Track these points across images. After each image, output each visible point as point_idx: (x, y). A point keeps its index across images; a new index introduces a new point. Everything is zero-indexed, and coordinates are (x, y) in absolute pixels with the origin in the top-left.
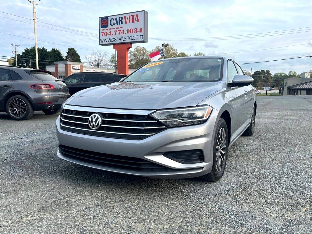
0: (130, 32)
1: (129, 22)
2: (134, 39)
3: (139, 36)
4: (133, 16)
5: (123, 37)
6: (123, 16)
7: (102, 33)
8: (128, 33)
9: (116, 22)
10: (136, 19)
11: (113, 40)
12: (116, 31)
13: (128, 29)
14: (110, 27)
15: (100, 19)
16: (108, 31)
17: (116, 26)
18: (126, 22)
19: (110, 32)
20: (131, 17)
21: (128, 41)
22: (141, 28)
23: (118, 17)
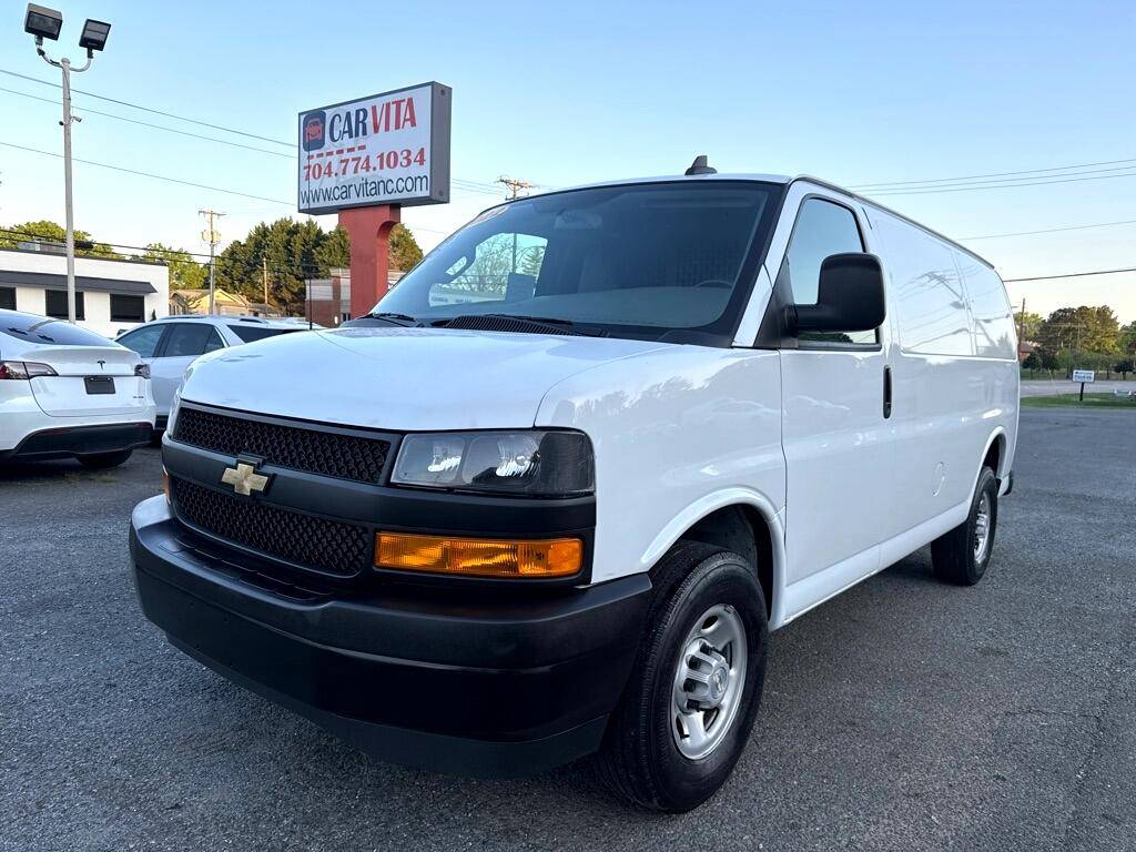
0: (389, 165)
1: (387, 129)
2: (400, 189)
3: (416, 179)
4: (398, 103)
5: (366, 183)
6: (367, 105)
7: (305, 168)
8: (382, 167)
9: (346, 129)
10: (408, 116)
11: (337, 193)
12: (347, 161)
13: (383, 154)
14: (329, 145)
15: (303, 117)
16: (324, 162)
17: (347, 142)
18: (376, 129)
20: (393, 107)
21: (382, 197)
22: (423, 149)
23: (352, 109)
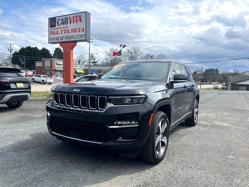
0: (74, 32)
1: (74, 22)
2: (77, 38)
3: (82, 35)
4: (77, 17)
5: (68, 36)
6: (68, 17)
7: (50, 32)
8: (72, 32)
9: (62, 22)
10: (79, 20)
11: (60, 38)
12: (62, 30)
13: (72, 29)
14: (57, 26)
15: (50, 19)
16: (56, 31)
17: (62, 26)
18: (71, 23)
19: (57, 31)
20: (75, 18)
21: (72, 40)
22: (83, 28)
23: (64, 17)
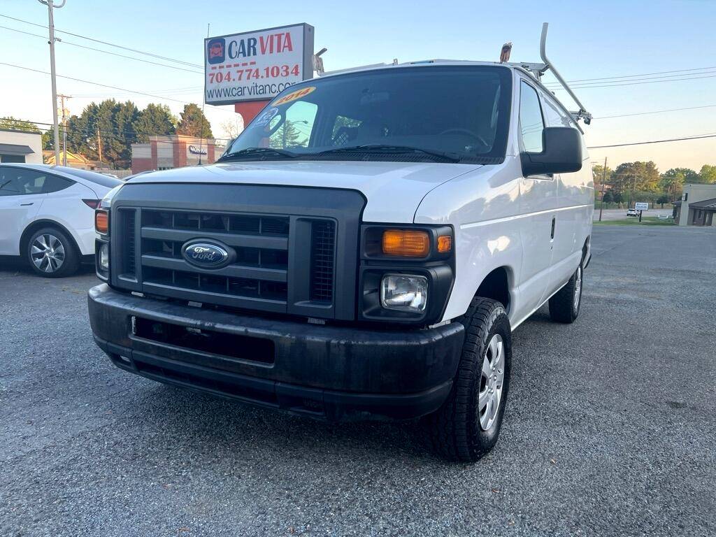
0: (273, 75)
1: (271, 51)
4: (279, 36)
5: (256, 86)
6: (257, 36)
7: (210, 75)
8: (268, 76)
9: (241, 51)
10: (286, 44)
11: (235, 92)
12: (242, 71)
13: (268, 68)
14: (228, 61)
16: (225, 72)
17: (241, 59)
18: (263, 52)
19: (229, 74)
20: (275, 39)
21: (268, 95)
22: (297, 66)
23: (246, 38)
